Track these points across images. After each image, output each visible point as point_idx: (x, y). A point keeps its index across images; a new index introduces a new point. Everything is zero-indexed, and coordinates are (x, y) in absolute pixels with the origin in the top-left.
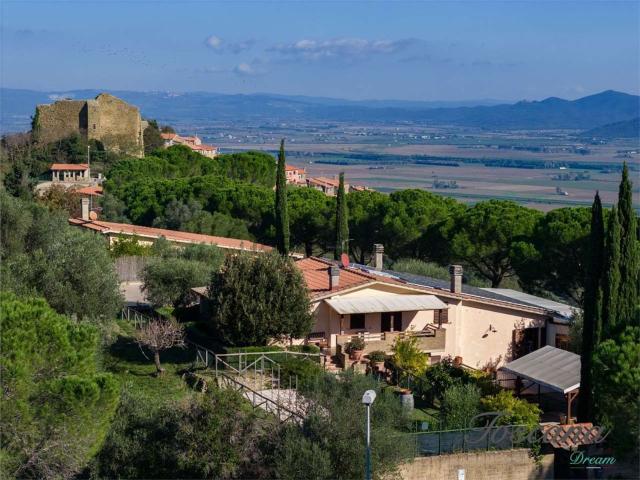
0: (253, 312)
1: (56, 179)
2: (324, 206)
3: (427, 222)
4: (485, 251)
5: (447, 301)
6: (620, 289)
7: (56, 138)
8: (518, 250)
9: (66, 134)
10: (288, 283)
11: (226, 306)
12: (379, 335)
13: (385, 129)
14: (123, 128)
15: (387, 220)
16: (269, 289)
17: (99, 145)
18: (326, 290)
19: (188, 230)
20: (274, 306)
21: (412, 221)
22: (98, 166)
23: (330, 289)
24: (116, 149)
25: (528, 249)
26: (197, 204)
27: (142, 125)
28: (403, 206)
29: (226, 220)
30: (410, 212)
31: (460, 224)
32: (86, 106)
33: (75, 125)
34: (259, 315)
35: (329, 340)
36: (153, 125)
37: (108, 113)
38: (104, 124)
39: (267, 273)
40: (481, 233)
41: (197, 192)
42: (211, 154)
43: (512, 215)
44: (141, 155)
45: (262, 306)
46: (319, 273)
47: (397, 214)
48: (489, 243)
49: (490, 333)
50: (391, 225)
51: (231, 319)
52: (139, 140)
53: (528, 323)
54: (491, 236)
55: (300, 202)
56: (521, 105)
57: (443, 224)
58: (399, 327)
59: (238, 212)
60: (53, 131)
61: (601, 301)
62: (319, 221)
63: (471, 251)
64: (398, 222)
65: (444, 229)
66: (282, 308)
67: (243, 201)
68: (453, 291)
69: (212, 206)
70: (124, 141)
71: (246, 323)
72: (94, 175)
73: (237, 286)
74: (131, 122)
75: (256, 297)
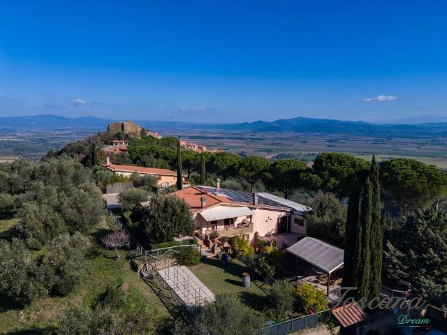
0: (164, 227)
1: (114, 145)
2: (193, 157)
3: (229, 163)
4: (251, 174)
5: (251, 209)
6: (372, 227)
7: (114, 133)
8: (265, 176)
9: (117, 132)
10: (182, 211)
11: (150, 225)
12: (223, 226)
13: (205, 130)
14: (134, 130)
15: (215, 163)
16: (173, 215)
17: (127, 135)
18: (199, 208)
19: (152, 166)
20: (175, 224)
21: (224, 163)
22: (127, 141)
23: (201, 207)
24: (132, 136)
25: (269, 175)
26: (152, 156)
27: (139, 130)
28: (220, 158)
29: (161, 161)
30: (223, 160)
31: (241, 165)
32: (123, 124)
33: (120, 129)
34: (168, 229)
35: (201, 230)
36: (143, 130)
37: (130, 126)
38: (129, 129)
39: (171, 207)
40: (249, 168)
41: (153, 151)
42: (160, 137)
43: (259, 162)
44: (140, 138)
45: (169, 224)
46: (195, 196)
47: (219, 160)
48: (252, 172)
49: (269, 220)
50: (217, 164)
51: (154, 231)
52: (139, 134)
53: (283, 214)
54: (252, 169)
55: (185, 155)
56: (238, 124)
57: (235, 164)
58: (232, 223)
59: (166, 158)
60: (113, 132)
61: (360, 233)
62: (192, 162)
63: (246, 174)
64: (219, 163)
65: (236, 167)
66: (179, 224)
67: (167, 154)
68: (254, 204)
69: (157, 157)
70: (134, 134)
71: (161, 233)
72: (126, 143)
73: (156, 215)
74: (137, 129)
75: (165, 219)
